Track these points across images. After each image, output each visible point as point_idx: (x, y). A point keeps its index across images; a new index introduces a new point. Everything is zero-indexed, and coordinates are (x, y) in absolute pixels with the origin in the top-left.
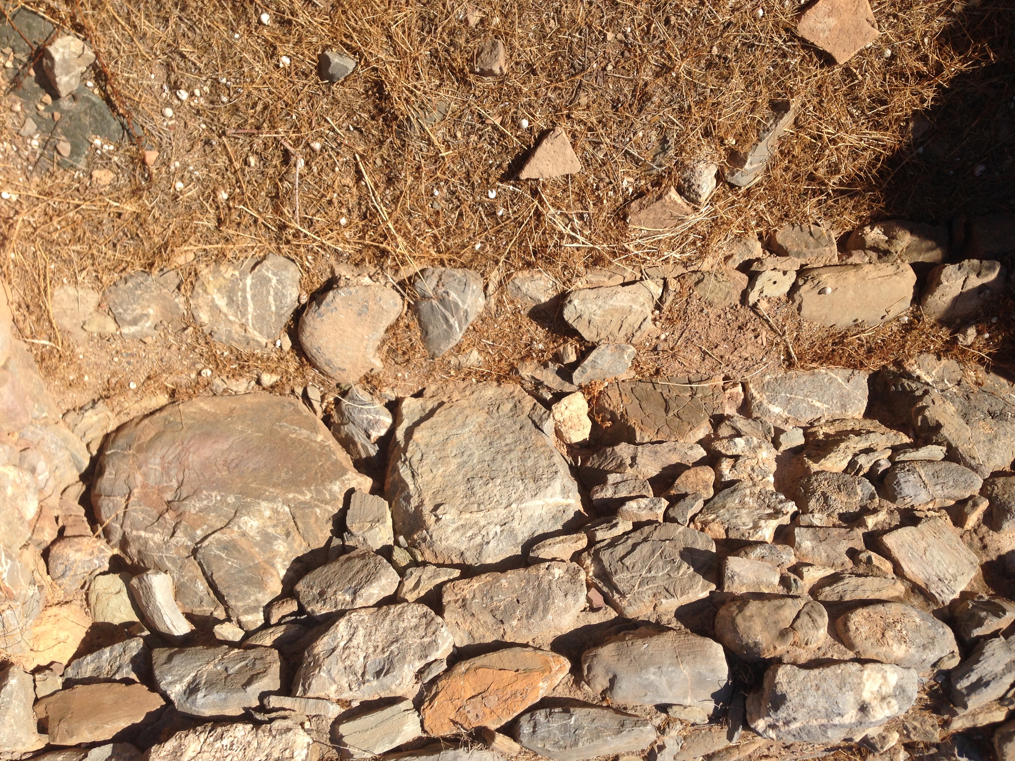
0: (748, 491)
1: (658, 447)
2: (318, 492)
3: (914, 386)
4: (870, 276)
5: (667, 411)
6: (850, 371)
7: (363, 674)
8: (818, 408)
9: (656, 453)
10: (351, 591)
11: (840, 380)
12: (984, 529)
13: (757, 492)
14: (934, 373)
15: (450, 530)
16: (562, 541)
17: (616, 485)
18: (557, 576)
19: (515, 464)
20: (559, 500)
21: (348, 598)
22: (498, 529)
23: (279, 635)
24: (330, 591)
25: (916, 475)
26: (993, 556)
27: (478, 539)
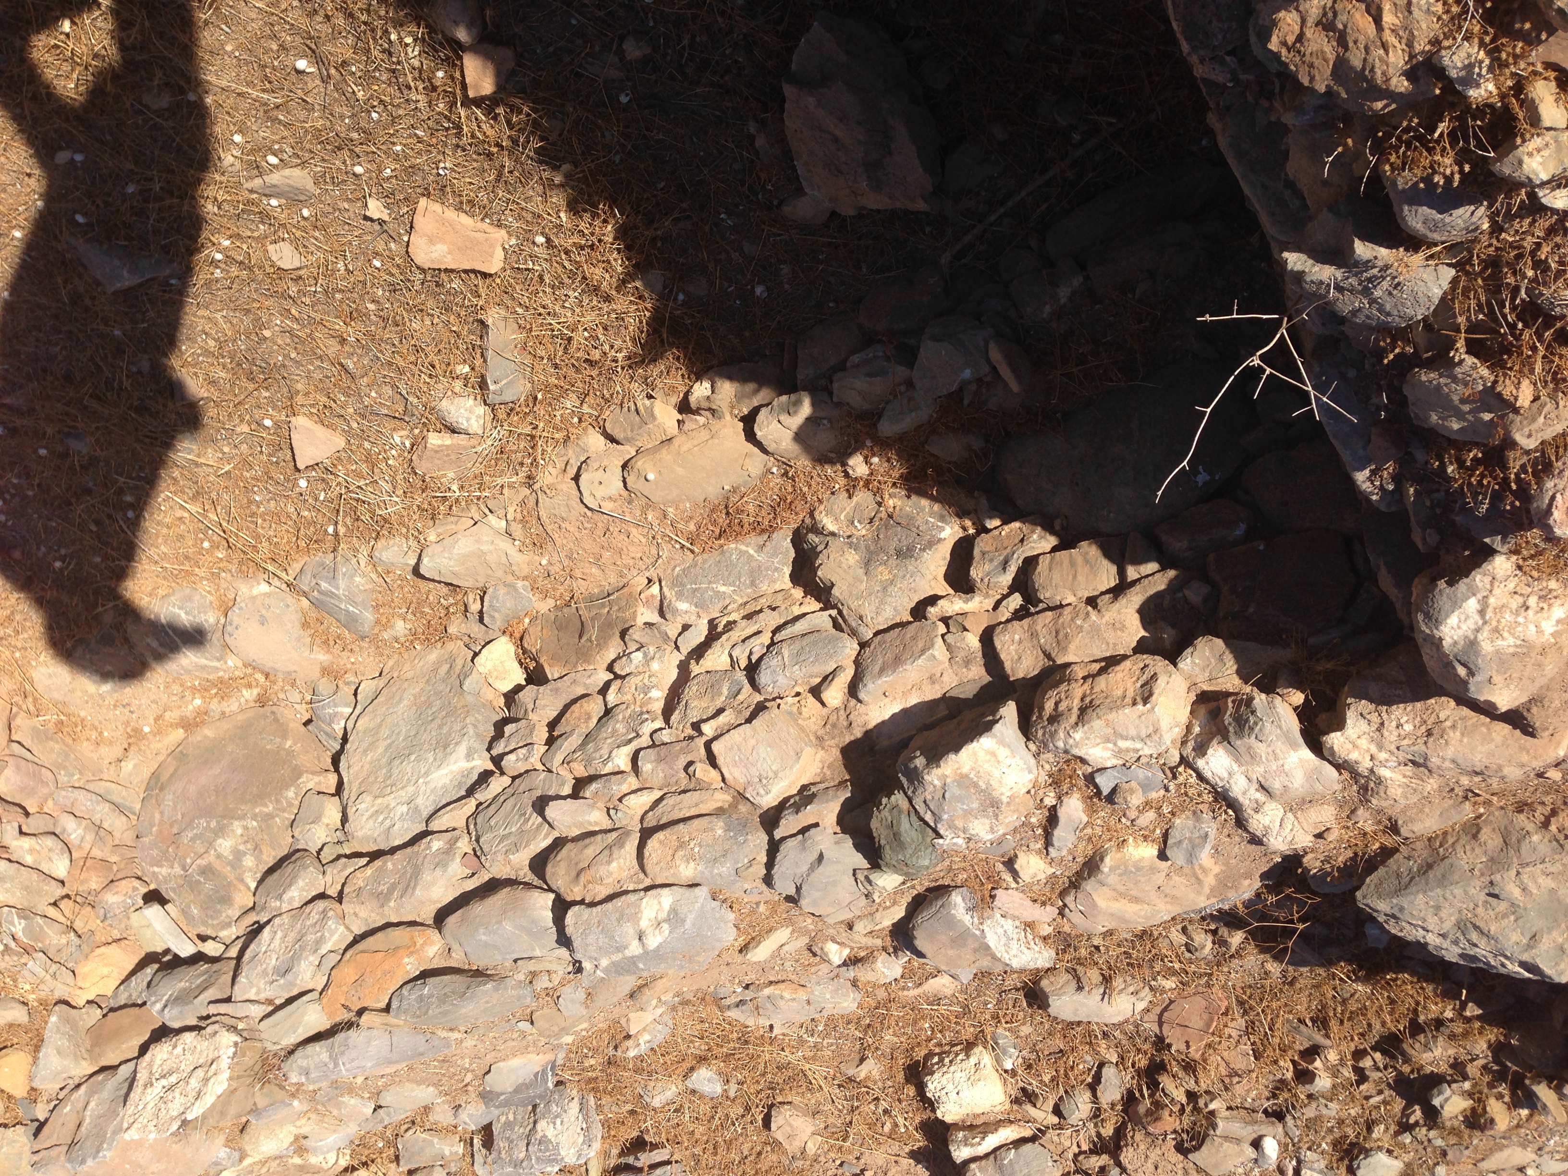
0: (621, 717)
1: (559, 683)
2: (278, 801)
3: (817, 540)
4: (684, 449)
5: (580, 637)
6: (766, 537)
7: (272, 975)
8: (724, 593)
9: (557, 690)
11: (751, 552)
12: (853, 702)
13: (627, 715)
14: (842, 518)
15: (364, 819)
16: (451, 811)
17: (509, 737)
18: (434, 850)
19: (434, 733)
20: (464, 765)
22: (405, 808)
25: (780, 658)
26: (858, 733)
27: (388, 823)
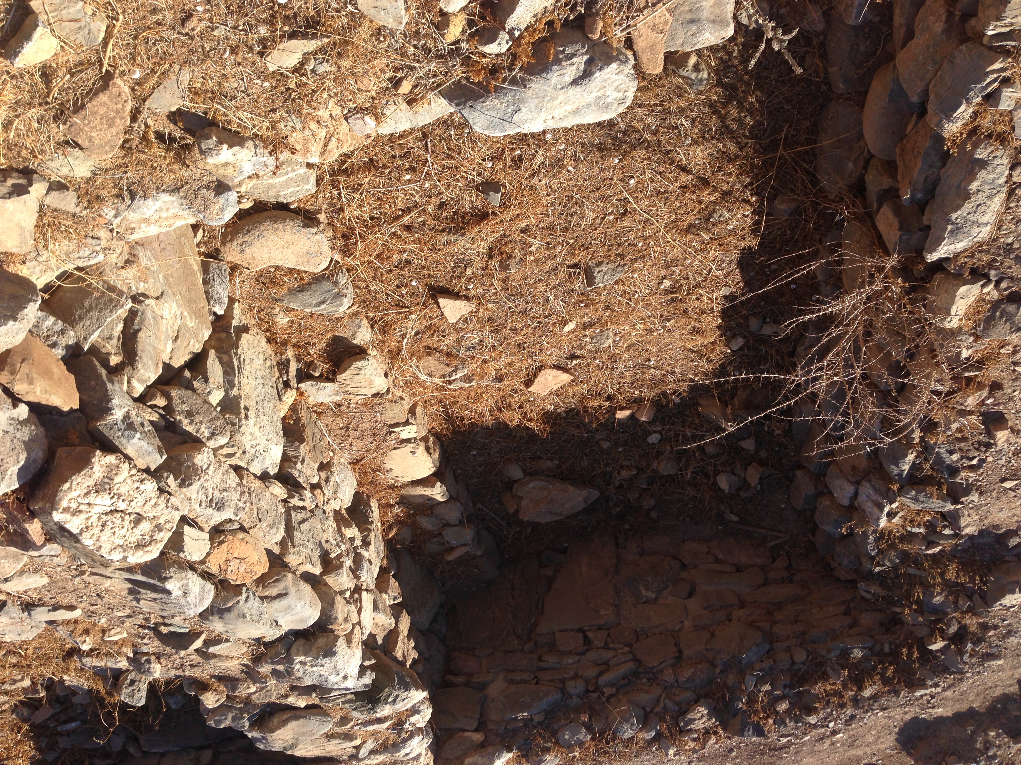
7: (211, 501)
10: (211, 430)
15: (248, 430)
17: (300, 472)
21: (206, 434)
22: (262, 451)
23: (155, 419)
24: (197, 418)
